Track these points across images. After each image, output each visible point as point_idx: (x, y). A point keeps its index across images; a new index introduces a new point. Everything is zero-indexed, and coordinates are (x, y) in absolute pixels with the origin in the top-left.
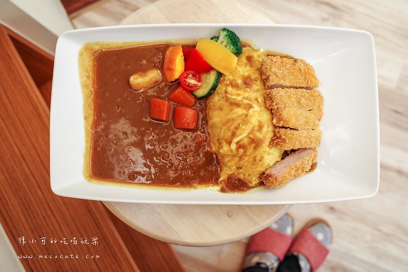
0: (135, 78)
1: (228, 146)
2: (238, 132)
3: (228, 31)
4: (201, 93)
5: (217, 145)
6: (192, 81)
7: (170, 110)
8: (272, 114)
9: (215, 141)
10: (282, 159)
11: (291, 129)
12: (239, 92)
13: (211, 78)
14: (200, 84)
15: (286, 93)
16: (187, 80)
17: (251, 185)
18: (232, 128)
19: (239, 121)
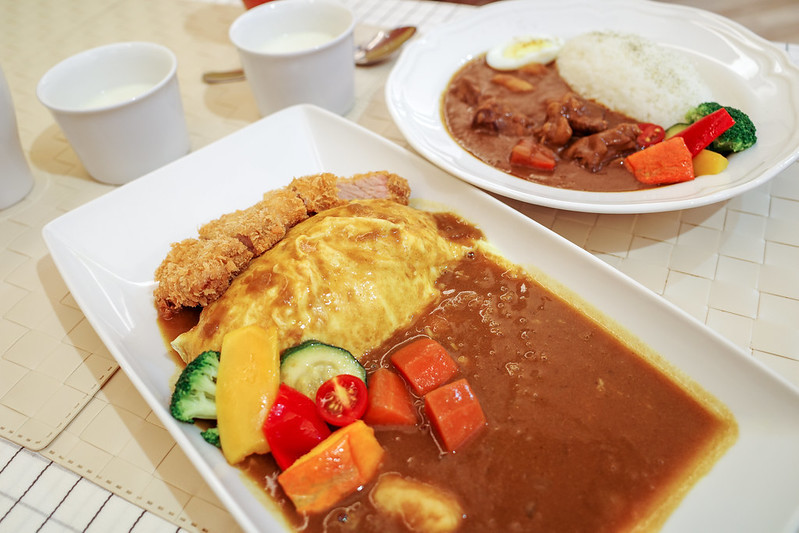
6: (343, 395)
18: (366, 246)
19: (345, 245)
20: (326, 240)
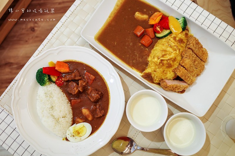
0: (138, 13)
1: (157, 59)
2: (165, 56)
3: (185, 19)
4: (158, 35)
5: (152, 58)
6: (158, 29)
7: (143, 34)
8: (182, 59)
9: (152, 56)
10: (173, 80)
11: (186, 69)
12: (175, 42)
13: (166, 32)
14: (161, 32)
15: (193, 54)
16: (157, 27)
17: (155, 82)
18: (163, 53)
19: (168, 53)
20: (172, 53)
